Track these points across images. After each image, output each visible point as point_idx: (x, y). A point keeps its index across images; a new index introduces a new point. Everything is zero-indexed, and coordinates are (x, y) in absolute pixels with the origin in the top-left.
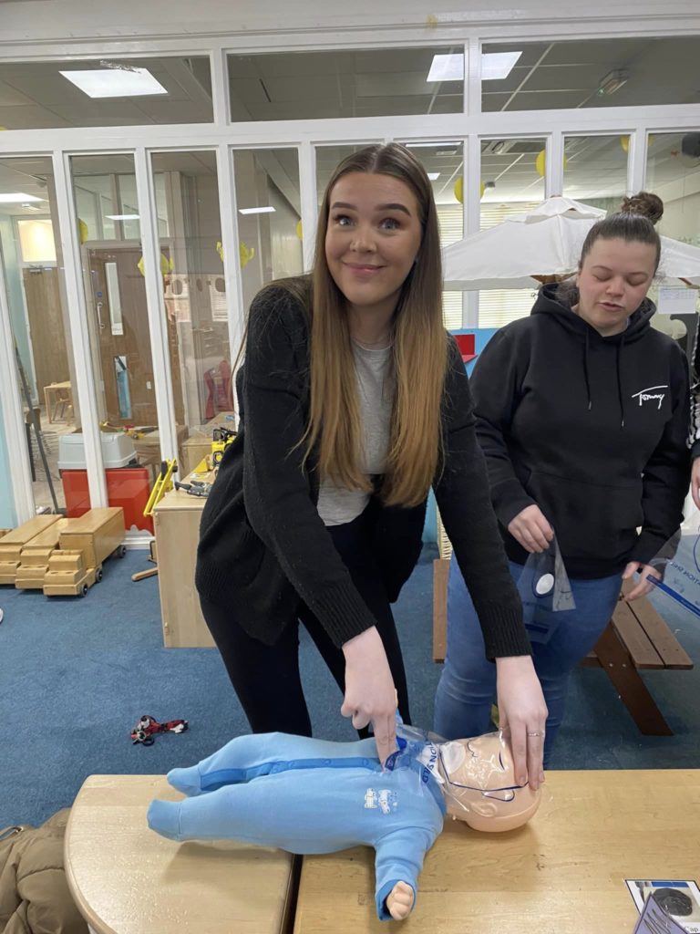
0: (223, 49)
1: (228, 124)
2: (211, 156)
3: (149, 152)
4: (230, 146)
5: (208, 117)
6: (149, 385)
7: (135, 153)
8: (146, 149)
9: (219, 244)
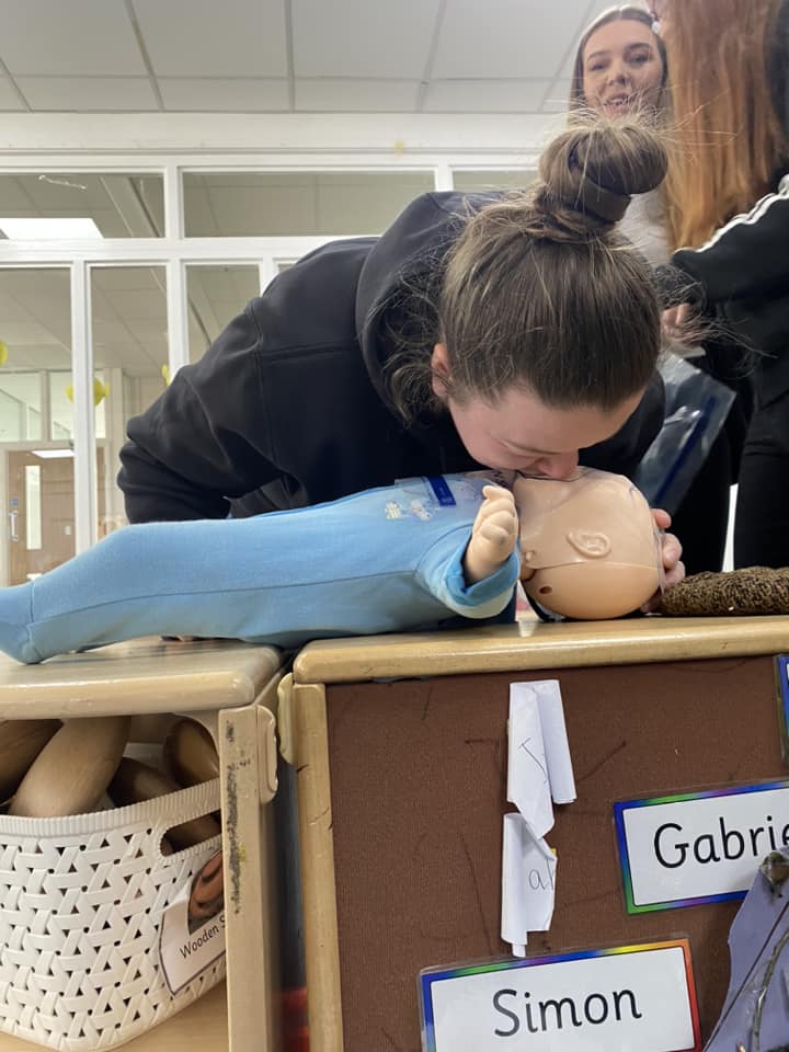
0: (179, 168)
1: (181, 238)
2: (161, 271)
3: (89, 265)
4: (182, 261)
5: (158, 232)
6: (68, 531)
7: (73, 267)
8: (86, 262)
9: (165, 368)
